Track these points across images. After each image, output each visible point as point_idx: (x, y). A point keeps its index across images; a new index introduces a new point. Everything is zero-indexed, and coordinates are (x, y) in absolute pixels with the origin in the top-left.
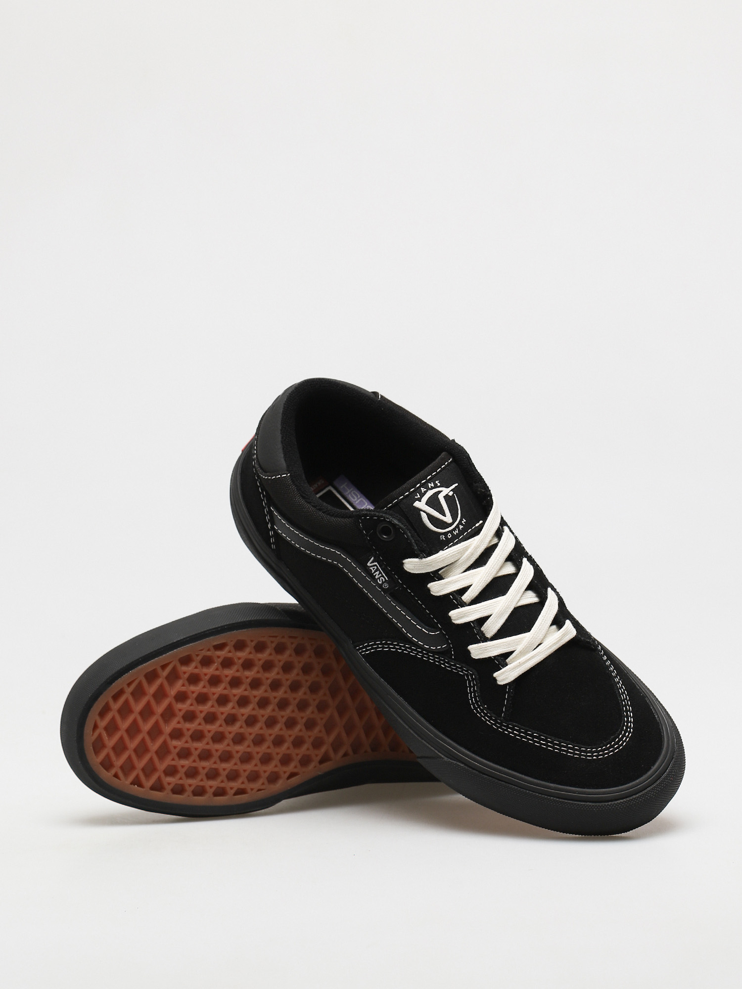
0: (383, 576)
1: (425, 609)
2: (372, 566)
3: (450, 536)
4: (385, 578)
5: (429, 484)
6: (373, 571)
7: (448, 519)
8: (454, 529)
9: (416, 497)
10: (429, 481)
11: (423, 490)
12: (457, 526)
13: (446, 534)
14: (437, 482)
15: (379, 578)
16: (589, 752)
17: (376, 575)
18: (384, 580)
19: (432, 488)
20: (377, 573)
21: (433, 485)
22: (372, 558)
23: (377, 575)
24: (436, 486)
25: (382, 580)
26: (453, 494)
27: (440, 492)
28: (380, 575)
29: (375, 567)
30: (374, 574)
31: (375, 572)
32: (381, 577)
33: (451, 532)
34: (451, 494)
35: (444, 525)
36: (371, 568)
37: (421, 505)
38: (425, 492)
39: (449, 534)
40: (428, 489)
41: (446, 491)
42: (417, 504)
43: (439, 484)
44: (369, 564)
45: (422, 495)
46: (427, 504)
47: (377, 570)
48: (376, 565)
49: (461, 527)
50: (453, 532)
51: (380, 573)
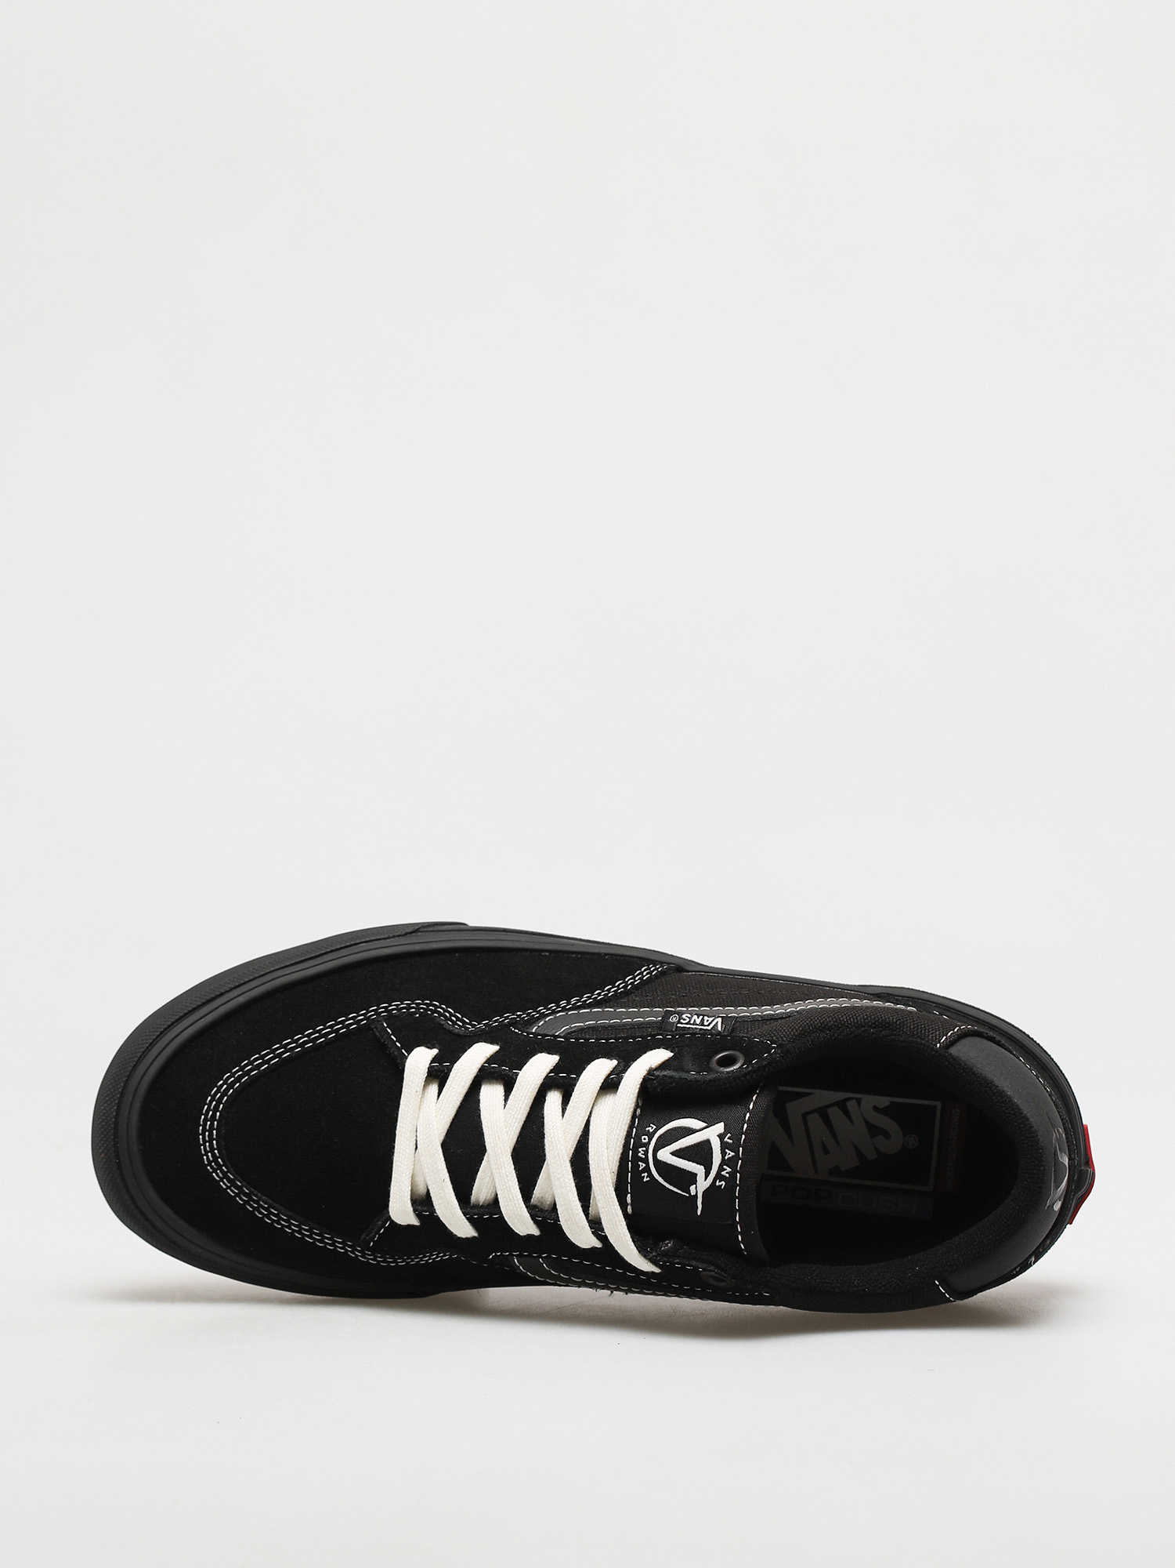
0: (687, 1023)
3: (645, 1139)
4: (682, 1023)
5: (729, 1170)
6: (706, 1018)
7: (665, 1155)
8: (646, 1153)
9: (729, 1135)
10: (733, 1174)
11: (730, 1154)
12: (646, 1161)
13: (652, 1136)
14: (723, 1183)
15: (690, 1017)
17: (698, 1019)
18: (682, 1021)
19: (721, 1169)
20: (698, 1021)
21: (724, 1173)
23: (696, 1019)
24: (719, 1176)
25: (684, 1020)
26: (689, 1192)
27: (707, 1175)
28: (692, 1022)
29: (706, 1023)
30: (700, 1016)
31: (702, 1020)
32: (690, 1021)
33: (647, 1145)
34: (692, 1190)
35: (662, 1143)
36: (711, 1018)
37: (713, 1133)
38: (723, 1154)
39: (643, 1137)
40: (723, 1162)
41: (702, 1185)
42: (720, 1128)
43: (718, 1183)
44: (719, 1021)
45: (724, 1146)
46: (708, 1142)
47: (701, 1024)
48: (708, 1025)
49: (642, 1165)
50: (644, 1149)
51: (694, 1024)
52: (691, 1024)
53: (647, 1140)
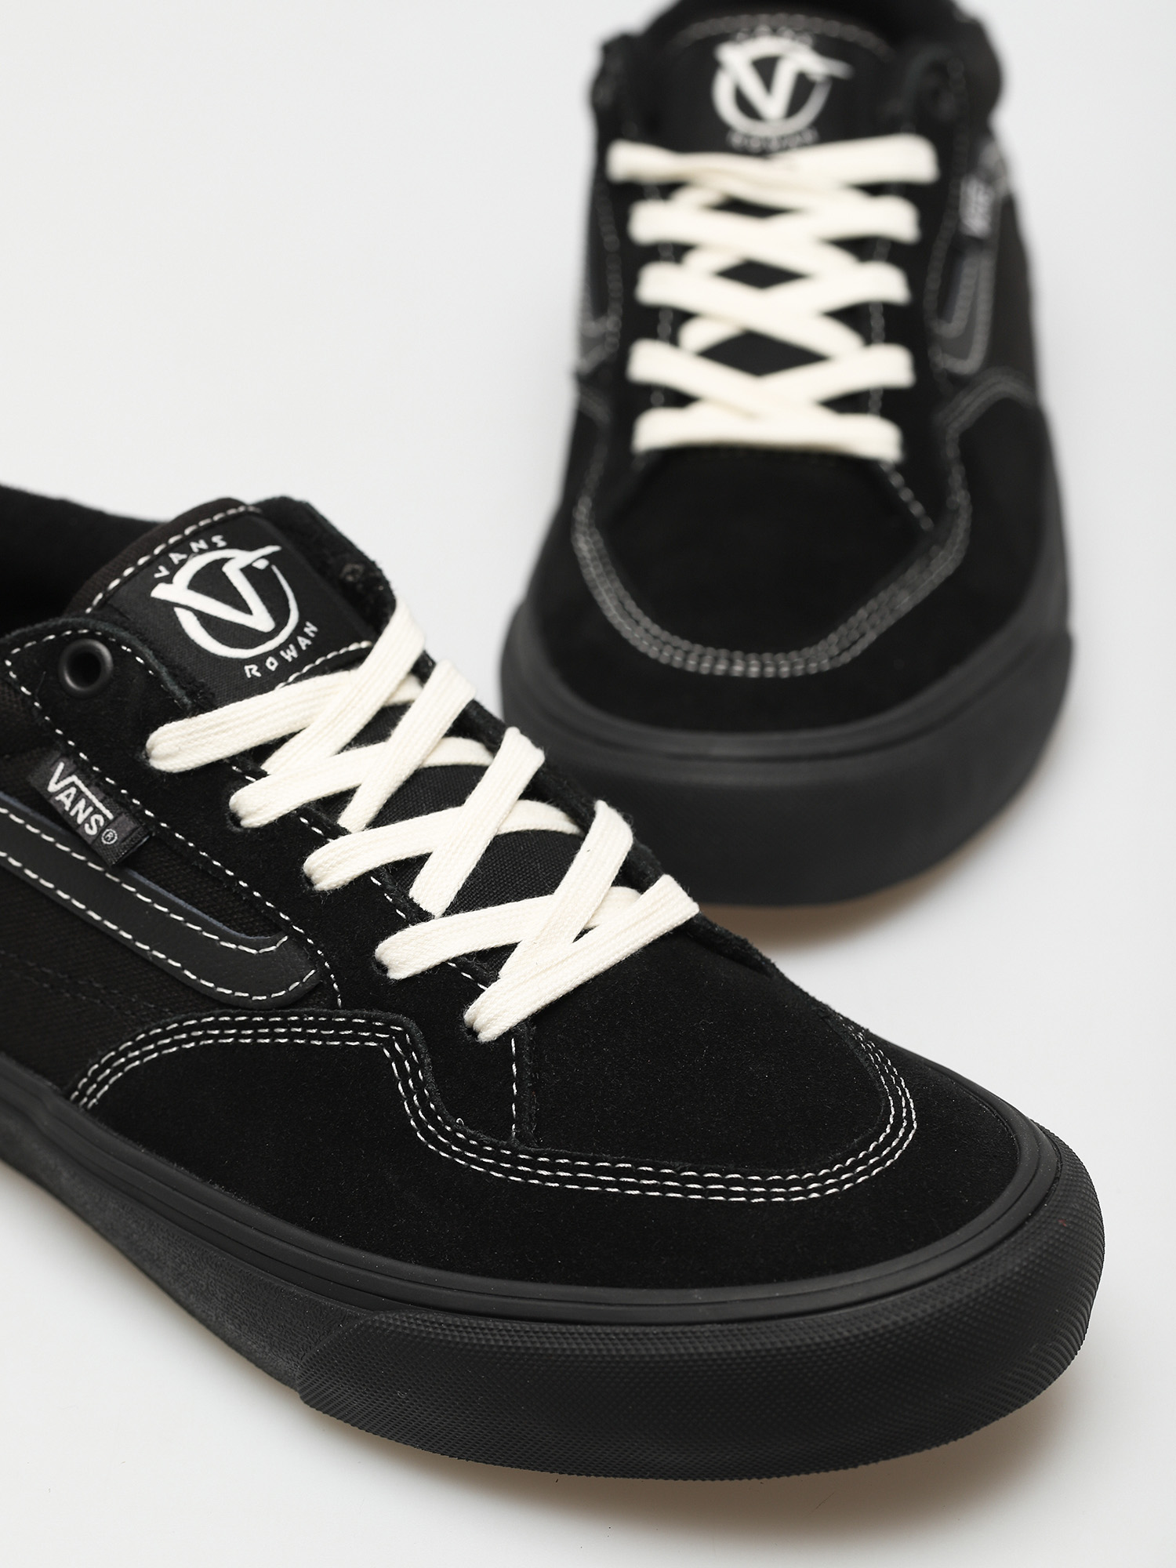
0: (96, 811)
1: (236, 879)
2: (62, 790)
3: (272, 664)
4: (104, 816)
5: (195, 544)
6: (68, 803)
7: (260, 619)
8: (284, 646)
9: (156, 576)
10: (195, 536)
11: (175, 557)
12: (292, 639)
13: (260, 660)
14: (216, 537)
15: (87, 820)
16: (794, 1183)
17: (77, 812)
18: (102, 822)
19: (201, 551)
20: (82, 804)
21: (205, 547)
22: (61, 766)
23: (81, 811)
24: (213, 547)
25: (97, 822)
26: (271, 565)
27: (225, 560)
28: (90, 809)
29: (73, 790)
30: (72, 813)
31: (74, 803)
32: (92, 814)
33: (275, 653)
34: (262, 564)
35: (250, 637)
36: (61, 797)
37: (175, 590)
38: (182, 563)
39: (273, 668)
41: (245, 558)
42: (160, 592)
43: (222, 544)
44: (52, 787)
45: (174, 569)
46: (191, 588)
47: (80, 794)
48: (72, 784)
49: (303, 642)
50: (282, 653)
51: (89, 803)
52: (95, 808)
53: (271, 659)
